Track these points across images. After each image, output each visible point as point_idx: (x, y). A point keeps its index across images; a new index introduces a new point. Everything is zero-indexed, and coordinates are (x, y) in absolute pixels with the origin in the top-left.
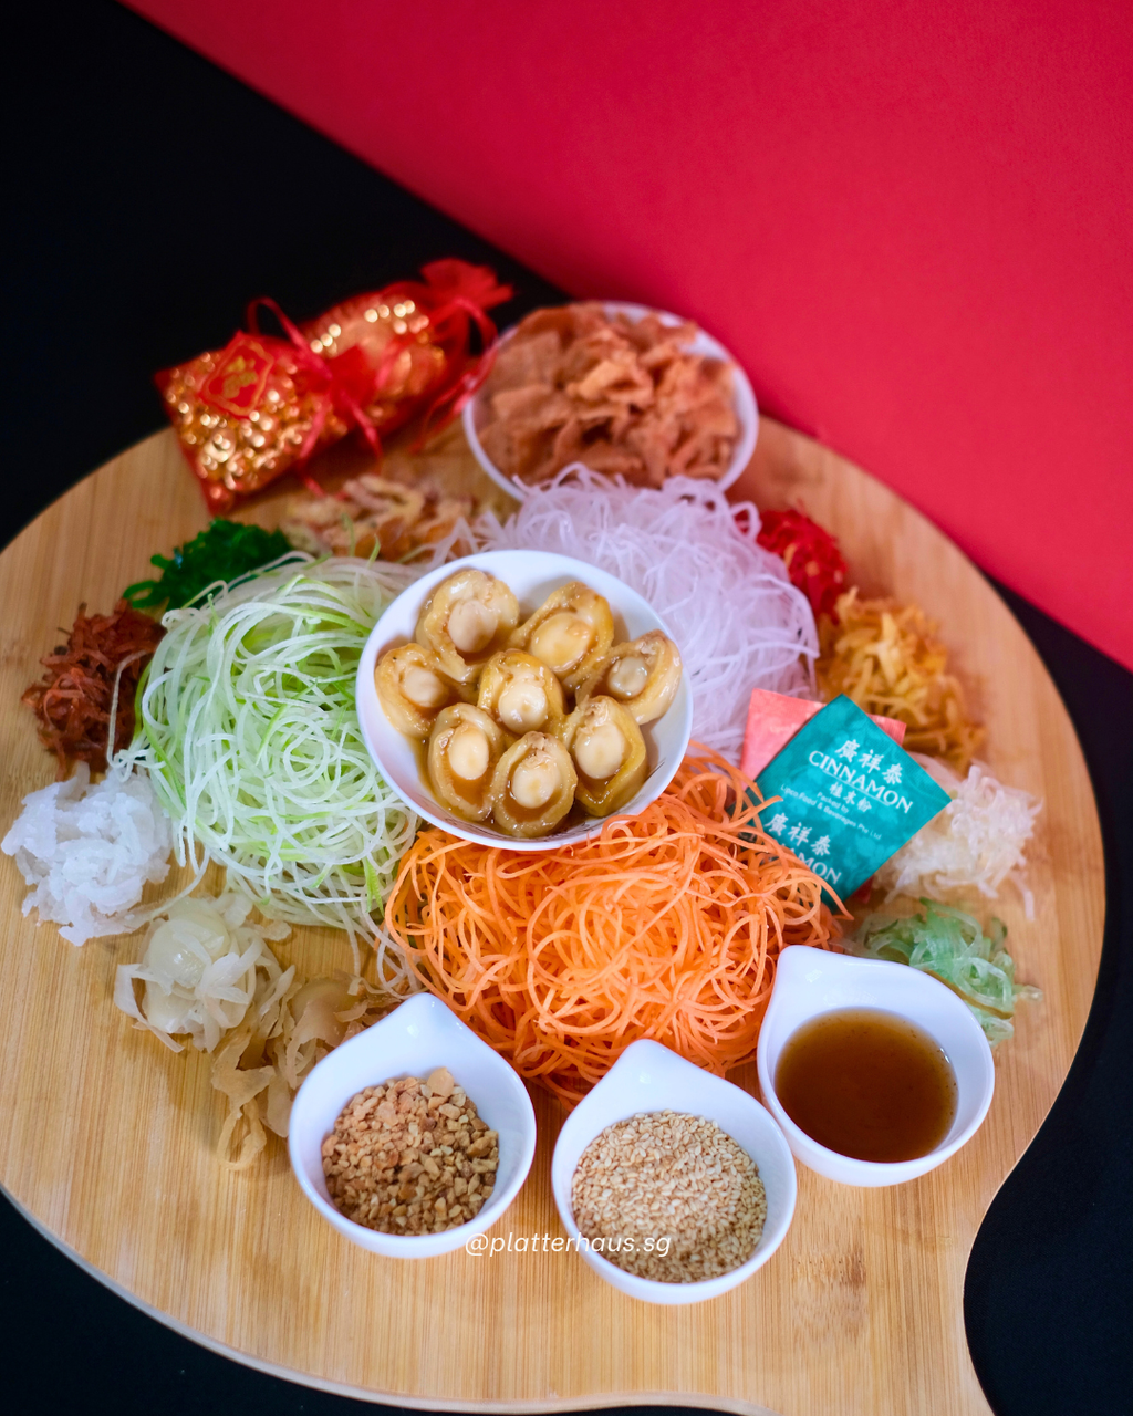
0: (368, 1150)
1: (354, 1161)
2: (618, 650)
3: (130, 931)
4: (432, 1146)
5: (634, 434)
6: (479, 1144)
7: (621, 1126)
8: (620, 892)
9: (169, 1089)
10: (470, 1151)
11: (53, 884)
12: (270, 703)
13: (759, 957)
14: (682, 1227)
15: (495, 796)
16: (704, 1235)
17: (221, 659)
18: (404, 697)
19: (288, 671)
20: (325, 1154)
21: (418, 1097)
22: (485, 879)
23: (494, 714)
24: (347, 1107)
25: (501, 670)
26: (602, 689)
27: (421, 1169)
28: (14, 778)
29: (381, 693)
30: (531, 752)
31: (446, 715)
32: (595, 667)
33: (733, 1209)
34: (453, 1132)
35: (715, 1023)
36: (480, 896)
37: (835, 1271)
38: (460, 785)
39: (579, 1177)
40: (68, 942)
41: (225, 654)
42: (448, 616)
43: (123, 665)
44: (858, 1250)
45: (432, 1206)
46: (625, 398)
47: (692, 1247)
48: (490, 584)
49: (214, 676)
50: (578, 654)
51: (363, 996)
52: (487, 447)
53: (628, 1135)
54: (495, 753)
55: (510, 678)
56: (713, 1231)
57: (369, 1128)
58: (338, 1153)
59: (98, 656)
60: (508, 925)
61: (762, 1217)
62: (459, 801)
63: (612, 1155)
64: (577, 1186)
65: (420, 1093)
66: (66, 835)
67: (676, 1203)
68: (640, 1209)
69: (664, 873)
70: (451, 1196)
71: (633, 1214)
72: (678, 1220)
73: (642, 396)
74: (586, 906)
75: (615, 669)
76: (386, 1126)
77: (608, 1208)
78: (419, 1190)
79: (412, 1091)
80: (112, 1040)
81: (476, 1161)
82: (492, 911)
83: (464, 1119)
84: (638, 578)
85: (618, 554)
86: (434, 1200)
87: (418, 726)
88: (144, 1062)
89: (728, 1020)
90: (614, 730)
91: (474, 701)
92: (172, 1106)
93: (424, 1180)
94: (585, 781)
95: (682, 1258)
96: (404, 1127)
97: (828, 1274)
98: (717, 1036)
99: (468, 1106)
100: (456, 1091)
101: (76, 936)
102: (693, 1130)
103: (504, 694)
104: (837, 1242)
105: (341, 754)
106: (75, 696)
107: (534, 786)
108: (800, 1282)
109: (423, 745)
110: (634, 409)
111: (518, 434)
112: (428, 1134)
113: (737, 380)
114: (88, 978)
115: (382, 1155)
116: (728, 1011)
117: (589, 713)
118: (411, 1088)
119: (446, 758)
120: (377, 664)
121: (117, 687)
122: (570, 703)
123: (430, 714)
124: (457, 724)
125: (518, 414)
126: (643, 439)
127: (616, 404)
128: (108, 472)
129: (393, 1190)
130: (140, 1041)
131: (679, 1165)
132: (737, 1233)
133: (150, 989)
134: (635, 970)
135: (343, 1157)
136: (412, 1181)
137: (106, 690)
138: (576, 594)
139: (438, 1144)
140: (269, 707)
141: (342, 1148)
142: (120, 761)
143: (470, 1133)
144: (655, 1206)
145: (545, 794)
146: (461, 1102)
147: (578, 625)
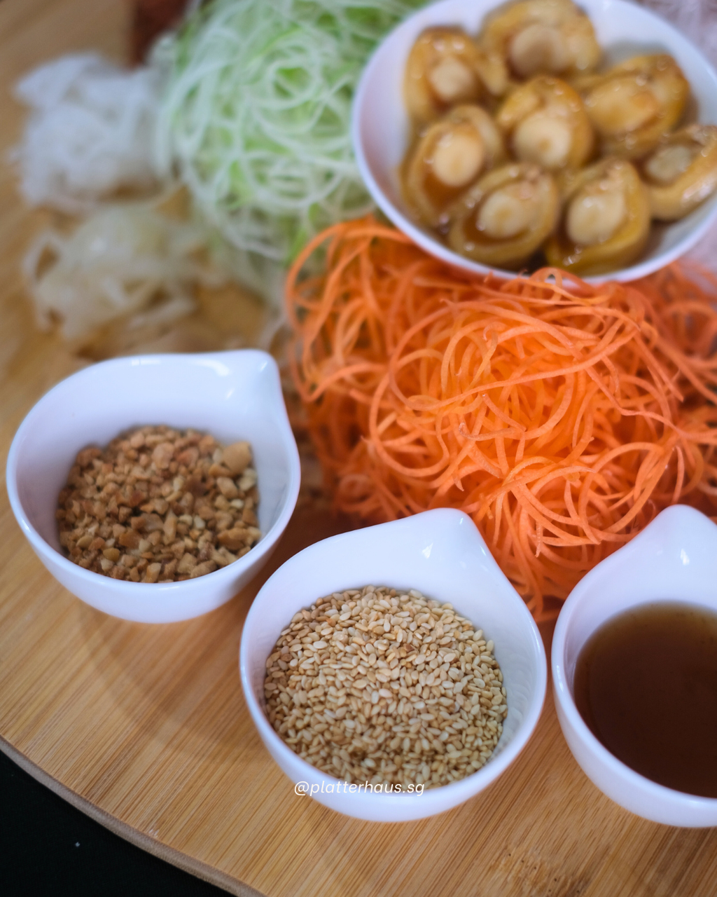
0: (120, 478)
1: (100, 481)
2: (674, 135)
4: (186, 510)
7: (387, 592)
10: (221, 536)
13: (640, 496)
14: (374, 721)
15: (460, 209)
16: (393, 744)
21: (205, 457)
23: (507, 133)
27: (158, 525)
31: (460, 112)
32: (642, 142)
33: (445, 736)
34: (217, 509)
35: (547, 533)
37: (545, 886)
39: (306, 615)
42: (519, 30)
44: (585, 879)
45: (145, 566)
47: (371, 749)
48: (578, 20)
50: (631, 122)
53: (384, 603)
55: (542, 104)
56: (406, 745)
57: (136, 459)
61: (475, 764)
63: (354, 612)
64: (297, 623)
65: (209, 455)
67: (384, 693)
68: (341, 677)
69: (571, 338)
71: (331, 679)
72: (376, 710)
74: (468, 330)
76: (153, 466)
77: (311, 660)
79: (204, 450)
81: (222, 550)
83: (237, 504)
86: (150, 561)
89: (566, 540)
90: (619, 201)
91: (492, 111)
93: (153, 538)
94: (561, 235)
95: (353, 754)
96: (168, 476)
97: (535, 884)
98: (541, 549)
99: (251, 493)
100: (248, 472)
102: (462, 637)
103: (529, 119)
104: (566, 857)
107: (503, 214)
108: (497, 875)
112: (188, 497)
115: (129, 490)
116: (574, 531)
118: (206, 446)
122: (592, 159)
123: (442, 106)
124: (463, 123)
129: (118, 529)
131: (418, 660)
132: (435, 765)
135: (93, 473)
136: (142, 532)
138: (662, 67)
139: (193, 511)
143: (235, 519)
144: (361, 684)
146: (246, 486)
147: (645, 95)
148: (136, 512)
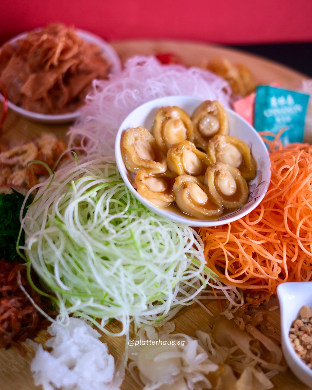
2: (196, 121)
15: (219, 201)
18: (156, 192)
22: (248, 231)
23: (187, 173)
25: (177, 155)
26: (208, 138)
29: (148, 198)
30: (217, 174)
32: (194, 132)
38: (205, 207)
42: (137, 153)
43: (19, 282)
54: (204, 186)
55: (182, 155)
62: (212, 212)
65: (304, 323)
79: (302, 325)
87: (168, 199)
90: (229, 145)
107: (229, 185)
109: (174, 206)
117: (216, 146)
118: (300, 322)
119: (194, 202)
120: (137, 191)
121: (26, 293)
123: (169, 191)
140: (124, 236)
142: (61, 319)
145: (233, 185)
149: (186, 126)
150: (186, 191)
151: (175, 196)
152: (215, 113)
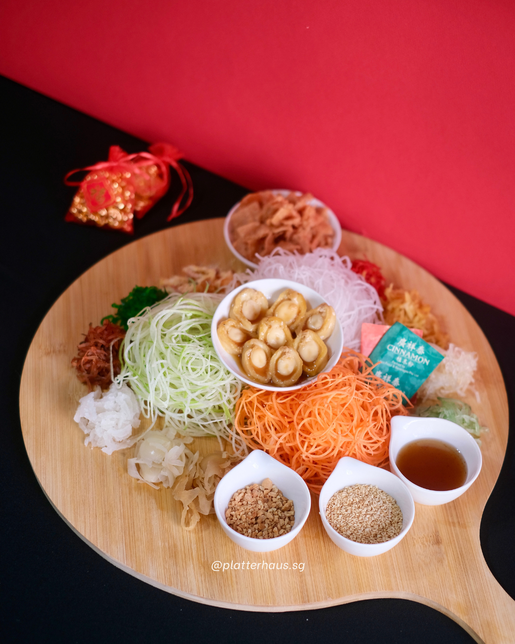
0: (243, 513)
1: (239, 517)
2: (309, 313)
3: (129, 447)
4: (268, 508)
5: (295, 237)
6: (286, 505)
7: (340, 492)
8: (329, 400)
9: (157, 504)
10: (283, 508)
11: (98, 431)
12: (178, 346)
13: (383, 421)
14: (372, 525)
15: (271, 372)
16: (381, 527)
17: (156, 333)
18: (230, 339)
19: (183, 334)
20: (227, 516)
21: (259, 491)
22: (273, 405)
23: (265, 342)
24: (232, 498)
25: (267, 324)
26: (305, 328)
27: (266, 517)
28: (71, 395)
29: (221, 339)
30: (283, 354)
31: (247, 344)
32: (301, 320)
33: (390, 516)
34: (275, 502)
35: (371, 447)
36: (272, 411)
37: (430, 540)
38: (257, 370)
39: (328, 512)
40: (105, 454)
41: (157, 331)
42: (242, 307)
43: (112, 343)
44: (437, 531)
45: (272, 530)
46: (290, 223)
47: (377, 532)
48: (256, 293)
49: (154, 339)
50: (294, 315)
51: (229, 458)
52: (237, 249)
53: (344, 494)
54: (269, 357)
55: (270, 327)
56: (384, 525)
57: (243, 504)
58: (232, 516)
59: (101, 341)
60: (285, 421)
61: (401, 518)
62: (258, 376)
63: (339, 502)
64: (328, 515)
65: (260, 489)
66: (100, 411)
67: (368, 516)
68: (355, 520)
69: (345, 391)
70: (279, 526)
71: (353, 522)
72: (370, 523)
73: (297, 221)
74: (317, 407)
75: (310, 320)
76: (249, 503)
77: (342, 522)
78: (266, 525)
79: (257, 489)
80: (130, 489)
81: (286, 512)
82: (277, 416)
83: (279, 497)
84: (312, 284)
85: (303, 277)
86: (273, 528)
87: (237, 350)
88: (145, 495)
89: (376, 446)
90: (314, 343)
91: (257, 338)
92: (159, 510)
93: (267, 521)
94: (305, 364)
95: (374, 537)
96: (256, 502)
97: (427, 541)
98: (372, 453)
99: (279, 492)
100: (274, 487)
101: (108, 451)
102: (369, 490)
103: (268, 334)
104: (428, 529)
105: (209, 363)
106: (94, 358)
107: (287, 367)
108: (417, 546)
109: (239, 358)
110: (294, 227)
111: (250, 242)
112: (266, 504)
113: (330, 214)
114: (116, 466)
115: (250, 513)
116: (375, 443)
117: (303, 337)
118: (256, 487)
119: (250, 360)
120: (218, 328)
121: (111, 353)
122: (294, 335)
123: (241, 344)
124: (253, 347)
125: (249, 234)
126: (299, 238)
127: (287, 226)
128: (85, 276)
129: (256, 526)
130: (142, 488)
131: (366, 502)
132: (393, 525)
133: (142, 467)
134: (339, 429)
135: (234, 516)
136: (263, 522)
137: (106, 354)
138: (290, 293)
139: (270, 507)
140: (179, 348)
141: (233, 513)
142: (117, 380)
143: (282, 502)
144: (360, 518)
145: (291, 370)
146: (277, 491)
147: (293, 305)
148: (257, 518)
149: (299, 313)
150: (251, 350)
151: (243, 350)
152: (323, 315)
